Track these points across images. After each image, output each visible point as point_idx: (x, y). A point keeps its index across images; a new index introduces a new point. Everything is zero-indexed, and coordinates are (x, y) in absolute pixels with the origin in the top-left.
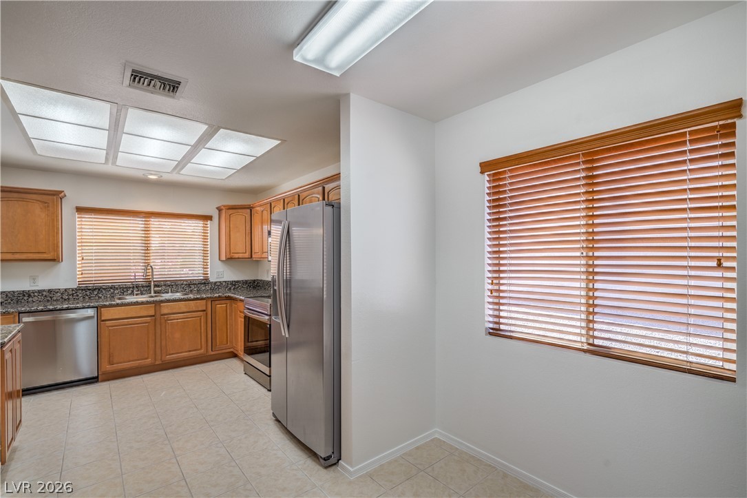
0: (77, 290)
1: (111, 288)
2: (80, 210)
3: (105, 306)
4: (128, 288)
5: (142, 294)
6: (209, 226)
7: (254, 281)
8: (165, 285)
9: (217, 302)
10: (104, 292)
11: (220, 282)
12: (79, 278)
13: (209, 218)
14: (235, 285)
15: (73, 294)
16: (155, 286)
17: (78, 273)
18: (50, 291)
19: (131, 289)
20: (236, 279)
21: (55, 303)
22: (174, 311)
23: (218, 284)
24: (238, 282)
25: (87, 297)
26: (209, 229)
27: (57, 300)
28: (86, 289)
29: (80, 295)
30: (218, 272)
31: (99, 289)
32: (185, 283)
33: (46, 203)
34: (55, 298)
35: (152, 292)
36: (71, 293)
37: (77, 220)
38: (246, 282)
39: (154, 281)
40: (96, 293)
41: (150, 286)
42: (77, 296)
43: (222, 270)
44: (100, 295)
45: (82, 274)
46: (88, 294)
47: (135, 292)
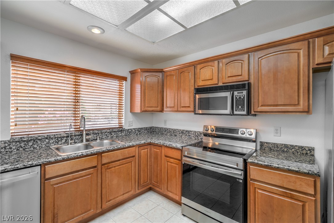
0: (10, 142)
1: (47, 138)
2: (15, 59)
3: (50, 163)
4: (62, 138)
5: (75, 143)
6: (124, 85)
7: (151, 128)
8: (93, 133)
9: (142, 148)
10: (39, 142)
11: (131, 129)
12: (12, 129)
13: (125, 79)
14: (140, 131)
15: (5, 147)
16: (87, 134)
17: (11, 124)
19: (65, 138)
20: (140, 127)
22: (113, 160)
23: (130, 131)
24: (142, 129)
25: (21, 149)
26: (124, 87)
28: (21, 141)
29: (14, 148)
30: (129, 122)
31: (34, 140)
32: (108, 131)
35: (84, 140)
36: (3, 145)
38: (146, 129)
39: (86, 130)
40: (30, 144)
41: (82, 135)
42: (11, 148)
43: (132, 120)
44: (35, 146)
45: (16, 125)
46: (22, 145)
47: (70, 142)
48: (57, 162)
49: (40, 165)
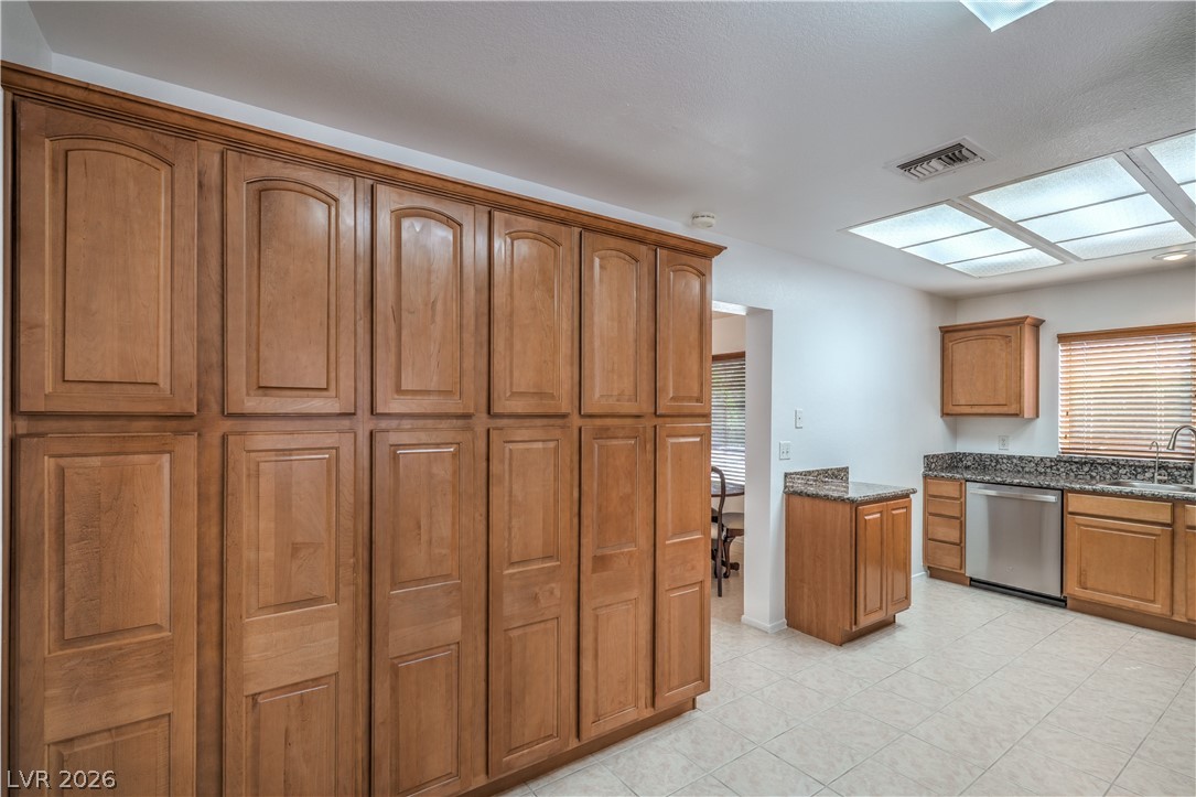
0: (1058, 461)
1: (1113, 464)
2: (1063, 338)
3: (1073, 491)
4: (1146, 468)
10: (1100, 469)
12: (1062, 444)
15: (1051, 467)
17: (1060, 435)
18: (1021, 458)
19: (1150, 470)
21: (1027, 476)
27: (1029, 473)
28: (1070, 462)
29: (1062, 470)
31: (1092, 464)
33: (1007, 337)
34: (1027, 469)
36: (1048, 464)
37: (1060, 353)
40: (1086, 469)
41: (1192, 470)
42: (1058, 470)
44: (1094, 474)
45: (1066, 437)
46: (1074, 469)
47: (1158, 477)
48: (1082, 492)
49: (1062, 491)
